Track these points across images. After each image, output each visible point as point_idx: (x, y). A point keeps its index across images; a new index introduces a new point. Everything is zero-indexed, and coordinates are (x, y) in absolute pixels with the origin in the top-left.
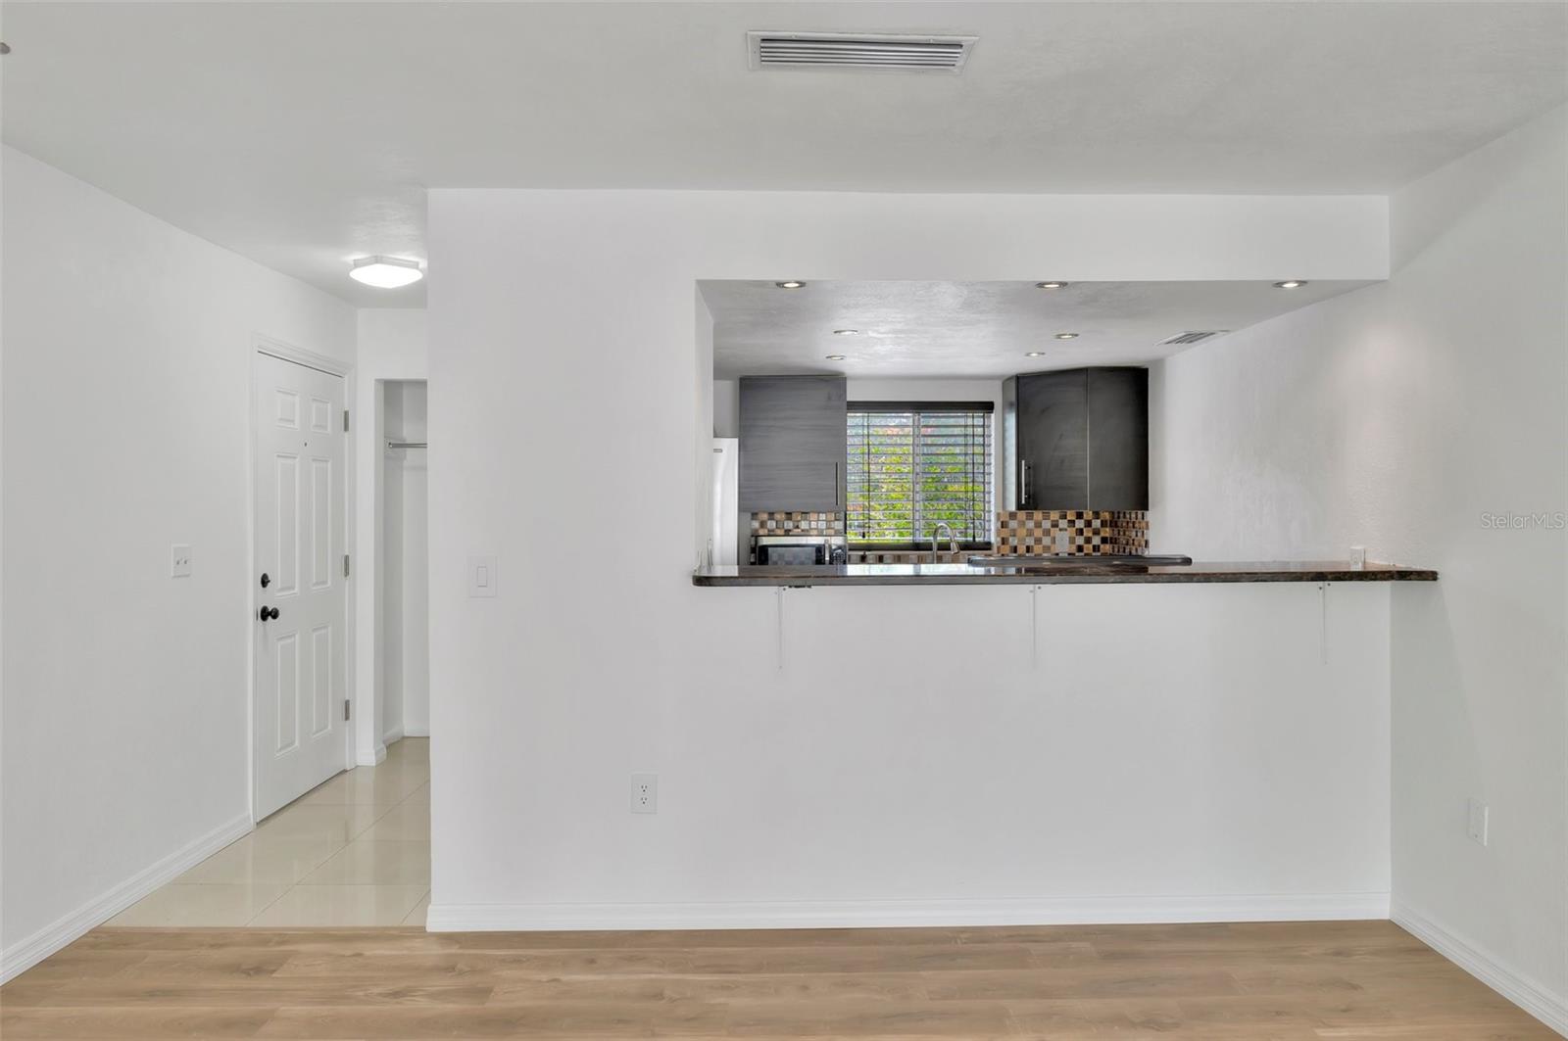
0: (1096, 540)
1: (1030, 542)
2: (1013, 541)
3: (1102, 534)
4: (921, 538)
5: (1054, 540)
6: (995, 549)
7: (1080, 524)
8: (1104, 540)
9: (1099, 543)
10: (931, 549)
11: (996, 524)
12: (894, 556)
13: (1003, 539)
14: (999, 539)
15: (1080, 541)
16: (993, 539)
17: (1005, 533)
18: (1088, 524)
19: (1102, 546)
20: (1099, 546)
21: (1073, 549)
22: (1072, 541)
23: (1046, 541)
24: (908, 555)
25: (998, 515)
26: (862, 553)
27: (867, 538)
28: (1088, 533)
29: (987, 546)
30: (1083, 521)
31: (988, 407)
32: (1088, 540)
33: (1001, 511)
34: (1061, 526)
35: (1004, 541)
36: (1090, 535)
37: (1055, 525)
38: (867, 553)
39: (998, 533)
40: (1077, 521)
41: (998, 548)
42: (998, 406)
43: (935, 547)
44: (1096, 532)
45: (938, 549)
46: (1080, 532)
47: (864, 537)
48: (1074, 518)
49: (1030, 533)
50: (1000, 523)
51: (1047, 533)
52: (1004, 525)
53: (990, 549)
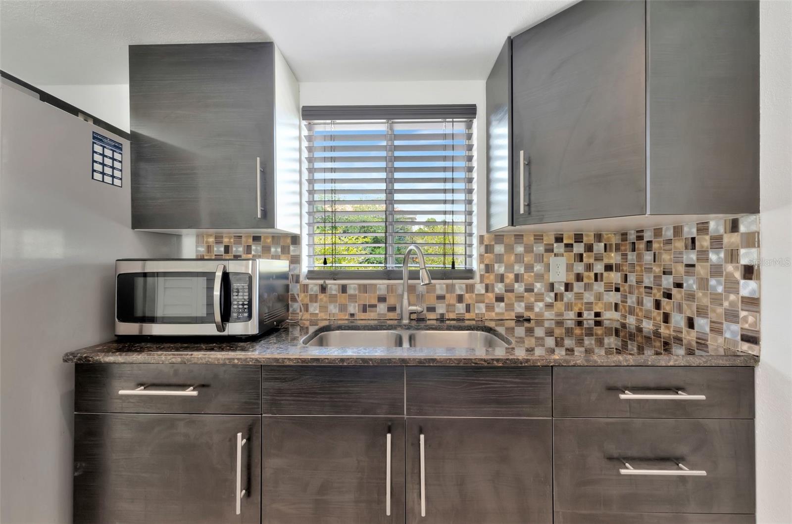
0: (599, 268)
1: (519, 269)
2: (500, 269)
3: (606, 261)
4: (391, 265)
5: (548, 267)
6: (477, 278)
7: (579, 248)
8: (609, 268)
9: (603, 271)
10: (402, 279)
11: (478, 250)
12: (359, 285)
13: (487, 266)
14: (482, 266)
15: (579, 268)
16: (475, 265)
17: (489, 258)
18: (589, 248)
19: (605, 274)
20: (602, 274)
21: (572, 278)
22: (569, 268)
23: (538, 268)
24: (375, 285)
25: (481, 238)
26: (321, 282)
27: (328, 265)
28: (588, 259)
29: (468, 274)
30: (582, 245)
31: (469, 111)
32: (589, 267)
33: (484, 233)
34: (556, 251)
35: (488, 269)
36: (592, 261)
37: (549, 250)
38: (328, 282)
39: (481, 258)
40: (575, 244)
41: (482, 276)
42: (481, 111)
43: (405, 275)
44: (598, 258)
45: (410, 278)
46: (580, 257)
47: (325, 263)
48: (571, 241)
49: (519, 259)
50: (483, 249)
51: (540, 258)
52: (489, 249)
53: (472, 278)
